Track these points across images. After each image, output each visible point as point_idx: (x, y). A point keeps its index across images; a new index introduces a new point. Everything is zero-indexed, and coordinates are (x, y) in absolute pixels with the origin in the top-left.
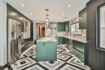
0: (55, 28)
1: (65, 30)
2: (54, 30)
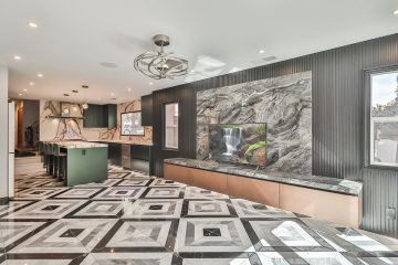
0: (74, 119)
1: (105, 125)
2: (72, 122)
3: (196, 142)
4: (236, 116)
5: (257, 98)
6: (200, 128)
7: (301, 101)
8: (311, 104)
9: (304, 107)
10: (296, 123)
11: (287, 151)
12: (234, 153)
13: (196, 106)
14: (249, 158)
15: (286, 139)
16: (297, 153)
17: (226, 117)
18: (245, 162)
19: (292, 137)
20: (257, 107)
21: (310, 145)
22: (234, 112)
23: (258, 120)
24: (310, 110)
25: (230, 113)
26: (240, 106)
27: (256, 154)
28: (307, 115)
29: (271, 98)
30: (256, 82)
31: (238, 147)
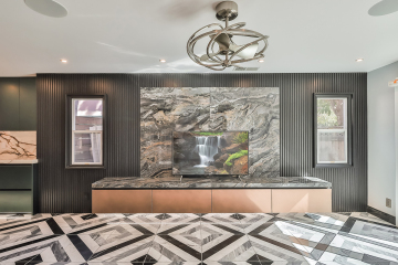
3: (138, 154)
4: (203, 122)
5: (227, 106)
6: (147, 135)
7: (271, 112)
8: (278, 116)
9: (273, 118)
10: (266, 132)
11: (260, 157)
12: (211, 164)
13: (139, 106)
14: (228, 168)
15: (258, 146)
16: (267, 159)
17: (188, 123)
18: (224, 172)
19: (263, 144)
20: (228, 115)
21: (278, 151)
22: (200, 118)
23: (229, 128)
24: (278, 121)
25: (194, 119)
26: (207, 112)
27: (237, 163)
28: (276, 125)
29: (243, 107)
30: (225, 89)
31: (215, 158)
